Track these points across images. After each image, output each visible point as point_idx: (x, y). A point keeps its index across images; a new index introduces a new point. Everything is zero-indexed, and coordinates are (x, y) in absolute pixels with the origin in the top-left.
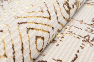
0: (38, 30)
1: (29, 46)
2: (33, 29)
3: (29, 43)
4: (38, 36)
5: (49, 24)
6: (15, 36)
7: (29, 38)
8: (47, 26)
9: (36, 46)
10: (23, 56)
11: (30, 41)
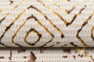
0: (41, 25)
1: (18, 30)
2: (36, 20)
3: (20, 29)
4: (34, 29)
5: (60, 29)
6: (15, 14)
7: (23, 25)
8: (55, 29)
9: (26, 36)
10: (4, 33)
11: (22, 27)
